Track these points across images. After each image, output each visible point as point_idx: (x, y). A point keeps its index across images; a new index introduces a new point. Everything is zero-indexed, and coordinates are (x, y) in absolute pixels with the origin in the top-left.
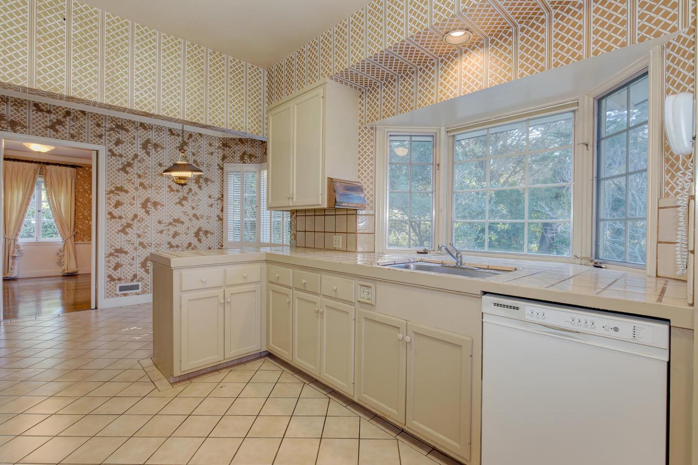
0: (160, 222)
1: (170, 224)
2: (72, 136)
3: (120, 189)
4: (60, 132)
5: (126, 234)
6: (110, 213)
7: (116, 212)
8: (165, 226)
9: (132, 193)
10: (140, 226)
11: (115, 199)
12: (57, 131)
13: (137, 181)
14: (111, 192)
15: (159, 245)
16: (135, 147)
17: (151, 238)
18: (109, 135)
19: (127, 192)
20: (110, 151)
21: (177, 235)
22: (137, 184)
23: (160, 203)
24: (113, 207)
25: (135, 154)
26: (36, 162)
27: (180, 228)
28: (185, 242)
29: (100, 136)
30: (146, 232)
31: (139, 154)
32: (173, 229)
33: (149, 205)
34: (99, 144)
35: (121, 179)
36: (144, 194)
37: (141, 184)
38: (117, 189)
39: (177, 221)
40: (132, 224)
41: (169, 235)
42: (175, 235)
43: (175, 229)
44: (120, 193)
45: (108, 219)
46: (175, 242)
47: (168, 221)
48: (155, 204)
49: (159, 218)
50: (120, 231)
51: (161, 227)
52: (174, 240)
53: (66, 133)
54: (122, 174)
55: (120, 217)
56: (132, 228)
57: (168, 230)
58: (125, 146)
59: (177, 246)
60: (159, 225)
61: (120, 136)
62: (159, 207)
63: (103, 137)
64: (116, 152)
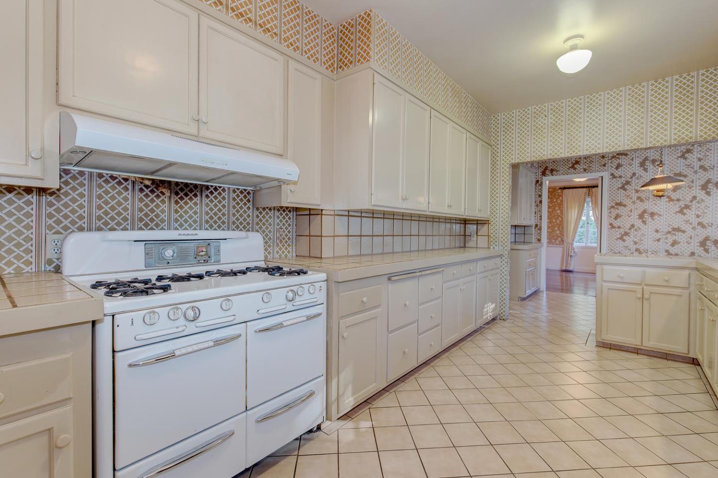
0: (657, 231)
1: (669, 232)
2: (585, 170)
3: (620, 204)
4: (577, 169)
5: (624, 241)
6: (611, 224)
7: (616, 223)
8: (663, 235)
9: (630, 206)
10: (636, 235)
11: (615, 212)
12: (575, 169)
13: (635, 196)
14: (612, 207)
15: (655, 252)
16: (633, 167)
17: (648, 245)
18: (611, 163)
19: (625, 206)
20: (612, 174)
21: (677, 244)
22: (635, 198)
23: (657, 213)
24: (613, 219)
25: (634, 173)
26: (586, 187)
27: (679, 237)
28: (686, 251)
29: (604, 165)
30: (642, 240)
31: (637, 172)
32: (671, 239)
33: (646, 216)
34: (603, 171)
35: (621, 196)
36: (641, 207)
37: (639, 198)
38: (617, 204)
39: (678, 230)
40: (629, 233)
41: (667, 243)
42: (674, 243)
43: (674, 237)
44: (619, 207)
45: (609, 229)
46: (673, 250)
47: (666, 230)
48: (652, 215)
49: (656, 227)
50: (618, 238)
51: (658, 236)
52: (672, 248)
53: (581, 169)
54: (621, 191)
55: (619, 227)
56: (629, 236)
57: (666, 238)
58: (624, 168)
59: (677, 255)
60: (656, 233)
61: (620, 161)
62: (656, 217)
63: (607, 165)
64: (616, 175)
